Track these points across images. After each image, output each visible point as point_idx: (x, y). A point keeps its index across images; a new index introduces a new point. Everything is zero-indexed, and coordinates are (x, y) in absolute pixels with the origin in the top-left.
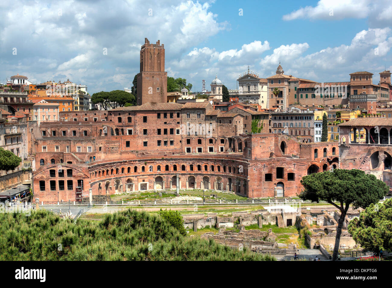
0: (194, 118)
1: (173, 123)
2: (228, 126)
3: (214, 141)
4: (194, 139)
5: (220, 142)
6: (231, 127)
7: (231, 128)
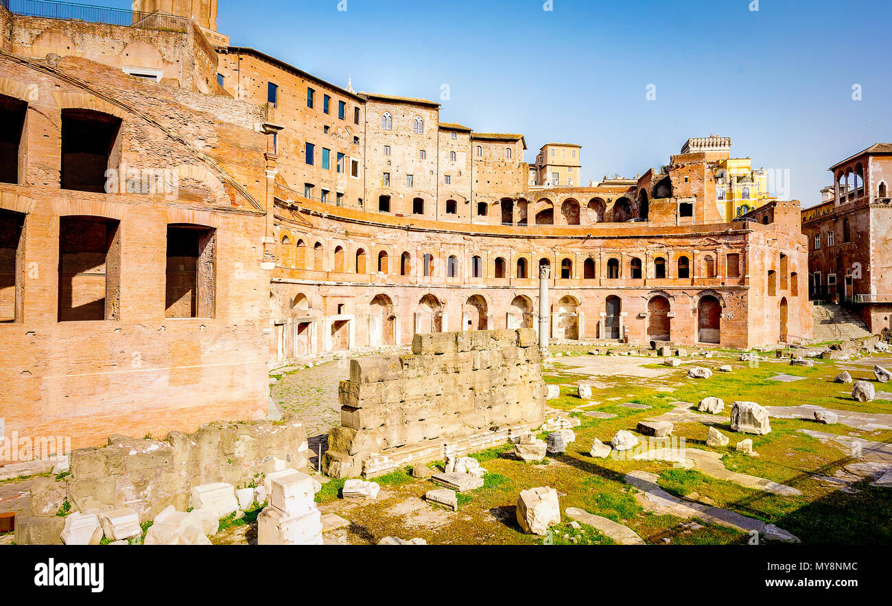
0: (407, 134)
1: (344, 135)
2: (502, 165)
3: (460, 206)
4: (401, 196)
5: (476, 210)
6: (510, 168)
7: (509, 172)
